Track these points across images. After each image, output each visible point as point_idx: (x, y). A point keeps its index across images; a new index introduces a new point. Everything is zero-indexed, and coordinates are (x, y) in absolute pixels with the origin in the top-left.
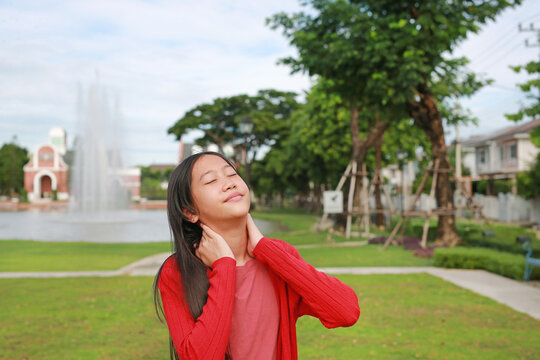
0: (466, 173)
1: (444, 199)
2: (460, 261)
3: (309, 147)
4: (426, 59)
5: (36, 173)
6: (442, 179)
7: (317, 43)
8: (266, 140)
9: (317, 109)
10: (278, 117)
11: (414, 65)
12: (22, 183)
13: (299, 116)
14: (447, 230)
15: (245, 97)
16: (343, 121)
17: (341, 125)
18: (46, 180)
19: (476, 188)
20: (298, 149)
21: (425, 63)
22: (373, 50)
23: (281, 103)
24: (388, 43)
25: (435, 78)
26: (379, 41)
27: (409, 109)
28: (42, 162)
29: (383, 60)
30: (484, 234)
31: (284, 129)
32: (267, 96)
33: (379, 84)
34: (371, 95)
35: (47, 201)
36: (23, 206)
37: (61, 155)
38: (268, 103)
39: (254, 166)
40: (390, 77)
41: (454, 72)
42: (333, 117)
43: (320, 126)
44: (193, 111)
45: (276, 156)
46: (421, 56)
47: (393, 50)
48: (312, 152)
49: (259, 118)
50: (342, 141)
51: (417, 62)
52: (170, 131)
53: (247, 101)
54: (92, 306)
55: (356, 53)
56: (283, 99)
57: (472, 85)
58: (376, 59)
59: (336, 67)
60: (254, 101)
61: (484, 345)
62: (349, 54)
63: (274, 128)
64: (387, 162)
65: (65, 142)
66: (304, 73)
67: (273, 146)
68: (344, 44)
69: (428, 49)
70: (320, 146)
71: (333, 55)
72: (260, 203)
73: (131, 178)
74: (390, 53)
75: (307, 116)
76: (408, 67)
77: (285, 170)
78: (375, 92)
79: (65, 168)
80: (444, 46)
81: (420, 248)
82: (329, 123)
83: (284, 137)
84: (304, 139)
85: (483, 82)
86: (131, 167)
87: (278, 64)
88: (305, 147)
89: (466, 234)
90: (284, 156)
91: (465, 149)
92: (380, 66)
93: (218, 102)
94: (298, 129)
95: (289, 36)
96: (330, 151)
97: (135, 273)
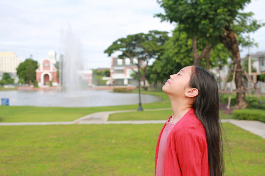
0: (254, 71)
1: (239, 84)
2: (246, 116)
3: (173, 59)
4: (229, 13)
5: (42, 73)
6: (238, 74)
7: (174, 6)
8: (153, 56)
9: (177, 40)
10: (159, 44)
11: (223, 16)
12: (35, 78)
13: (169, 43)
14: (241, 100)
15: (142, 34)
16: (190, 45)
17: (189, 47)
18: (46, 76)
19: (259, 78)
20: (168, 60)
21: (229, 15)
22: (202, 9)
23: (161, 37)
24: (210, 5)
25: (236, 23)
26: (205, 4)
27: (221, 39)
28: (45, 68)
29: (207, 14)
30: (259, 102)
31: (162, 50)
32: (153, 34)
33: (205, 26)
34: (202, 32)
35: (47, 86)
36: (36, 89)
37: (53, 64)
38: (154, 37)
39: (148, 68)
40: (211, 23)
41: (246, 19)
42: (185, 43)
43: (179, 48)
44: (117, 41)
45: (158, 64)
46: (226, 12)
47: (212, 9)
48: (175, 61)
49: (149, 44)
50: (190, 55)
51: (224, 15)
52: (105, 52)
53: (143, 36)
54: (53, 140)
55: (193, 11)
56: (161, 35)
57: (255, 26)
58: (203, 14)
59: (183, 18)
60: (147, 36)
61: (251, 162)
62: (189, 12)
63: (157, 49)
64: (213, 66)
65: (56, 58)
66: (167, 21)
67: (157, 58)
68: (187, 6)
69: (230, 8)
70: (179, 58)
71: (181, 12)
72: (150, 87)
73: (88, 75)
74: (210, 10)
75: (172, 43)
76: (219, 17)
77: (162, 70)
78: (203, 30)
79: (56, 70)
80: (238, 6)
81: (227, 109)
82: (183, 46)
83: (162, 54)
84: (171, 55)
85: (261, 25)
86: (88, 70)
87: (154, 17)
88: (171, 59)
89: (251, 102)
90: (161, 64)
91: (253, 59)
92: (205, 17)
93: (129, 37)
94: (168, 50)
95: (160, 3)
96: (184, 60)
97: (81, 123)
